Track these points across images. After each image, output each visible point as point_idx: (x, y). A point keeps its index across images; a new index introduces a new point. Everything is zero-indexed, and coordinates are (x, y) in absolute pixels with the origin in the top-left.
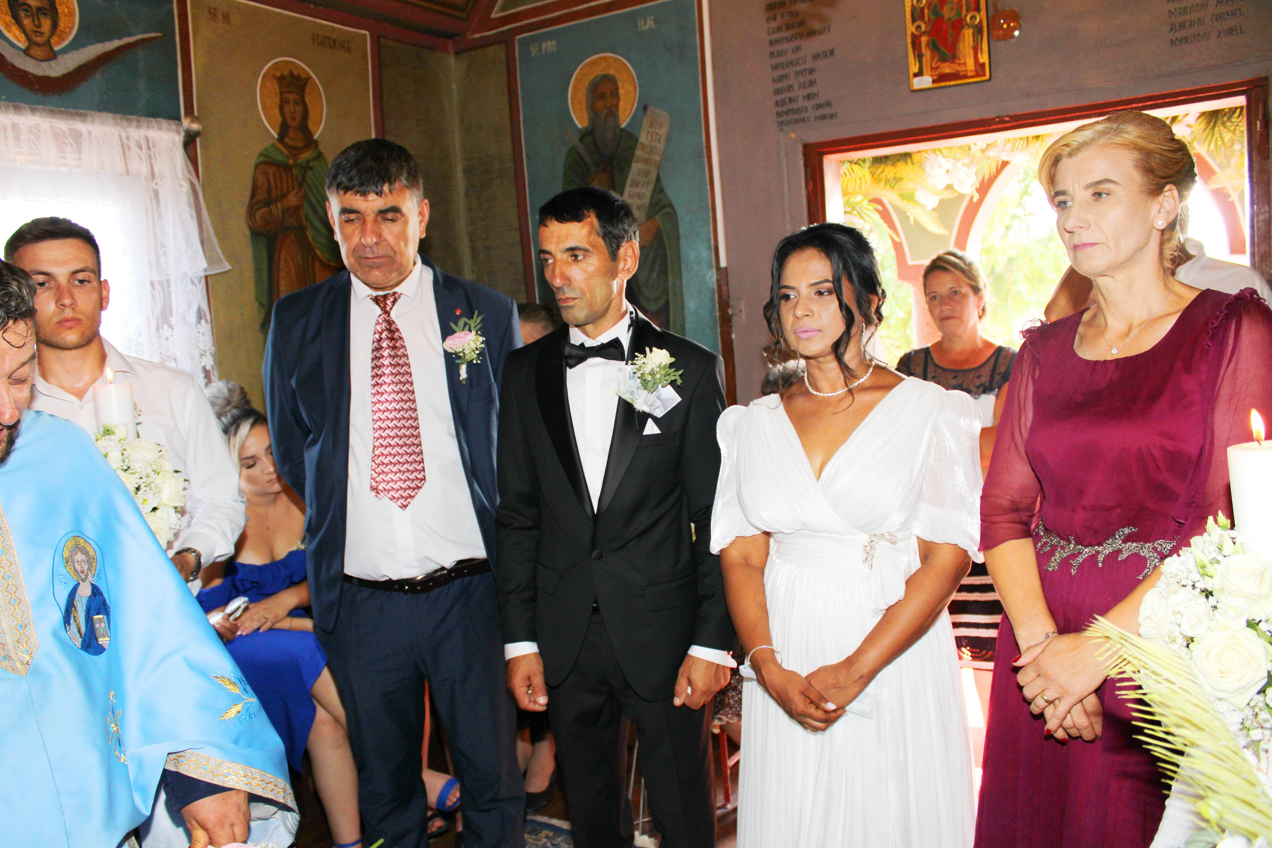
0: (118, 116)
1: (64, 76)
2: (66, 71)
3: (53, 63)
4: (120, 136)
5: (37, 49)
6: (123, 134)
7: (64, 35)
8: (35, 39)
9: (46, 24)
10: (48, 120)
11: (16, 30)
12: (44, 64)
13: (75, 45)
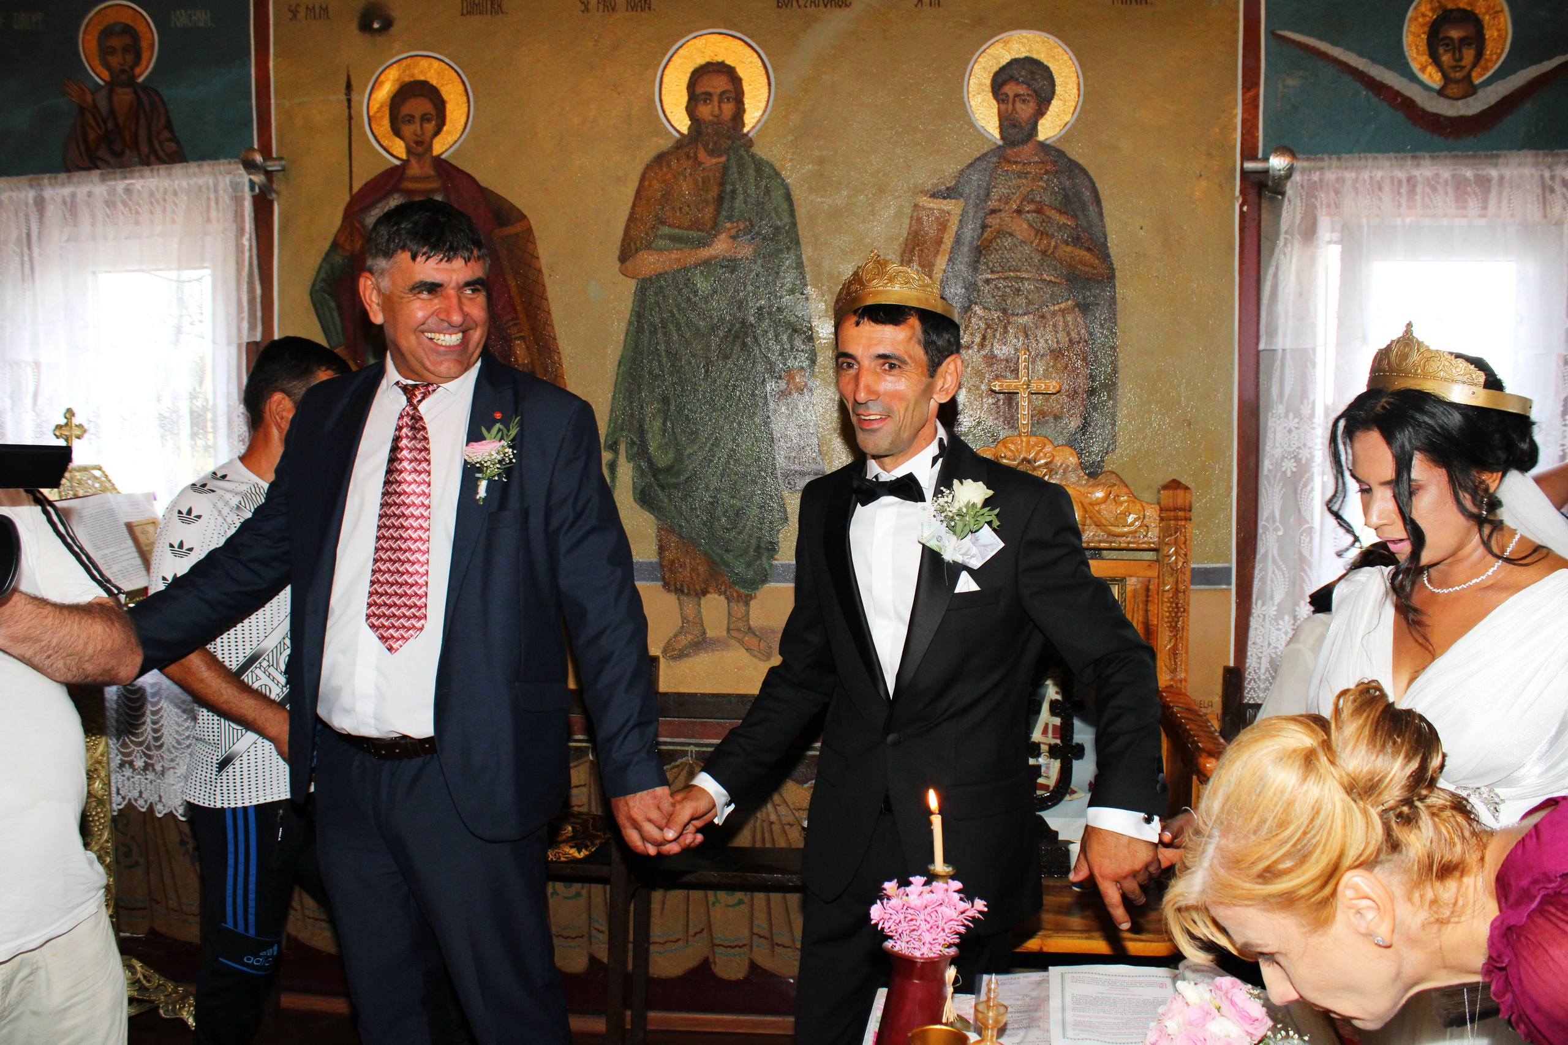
0: (1541, 152)
1: (1483, 113)
2: (1486, 107)
3: (1470, 100)
4: (1542, 177)
5: (1453, 86)
6: (1547, 174)
7: (1489, 64)
8: (1452, 75)
9: (1469, 55)
10: (1451, 168)
11: (1431, 69)
12: (1460, 103)
13: (1502, 73)
